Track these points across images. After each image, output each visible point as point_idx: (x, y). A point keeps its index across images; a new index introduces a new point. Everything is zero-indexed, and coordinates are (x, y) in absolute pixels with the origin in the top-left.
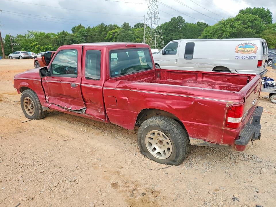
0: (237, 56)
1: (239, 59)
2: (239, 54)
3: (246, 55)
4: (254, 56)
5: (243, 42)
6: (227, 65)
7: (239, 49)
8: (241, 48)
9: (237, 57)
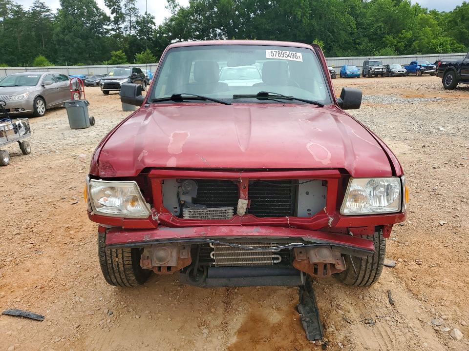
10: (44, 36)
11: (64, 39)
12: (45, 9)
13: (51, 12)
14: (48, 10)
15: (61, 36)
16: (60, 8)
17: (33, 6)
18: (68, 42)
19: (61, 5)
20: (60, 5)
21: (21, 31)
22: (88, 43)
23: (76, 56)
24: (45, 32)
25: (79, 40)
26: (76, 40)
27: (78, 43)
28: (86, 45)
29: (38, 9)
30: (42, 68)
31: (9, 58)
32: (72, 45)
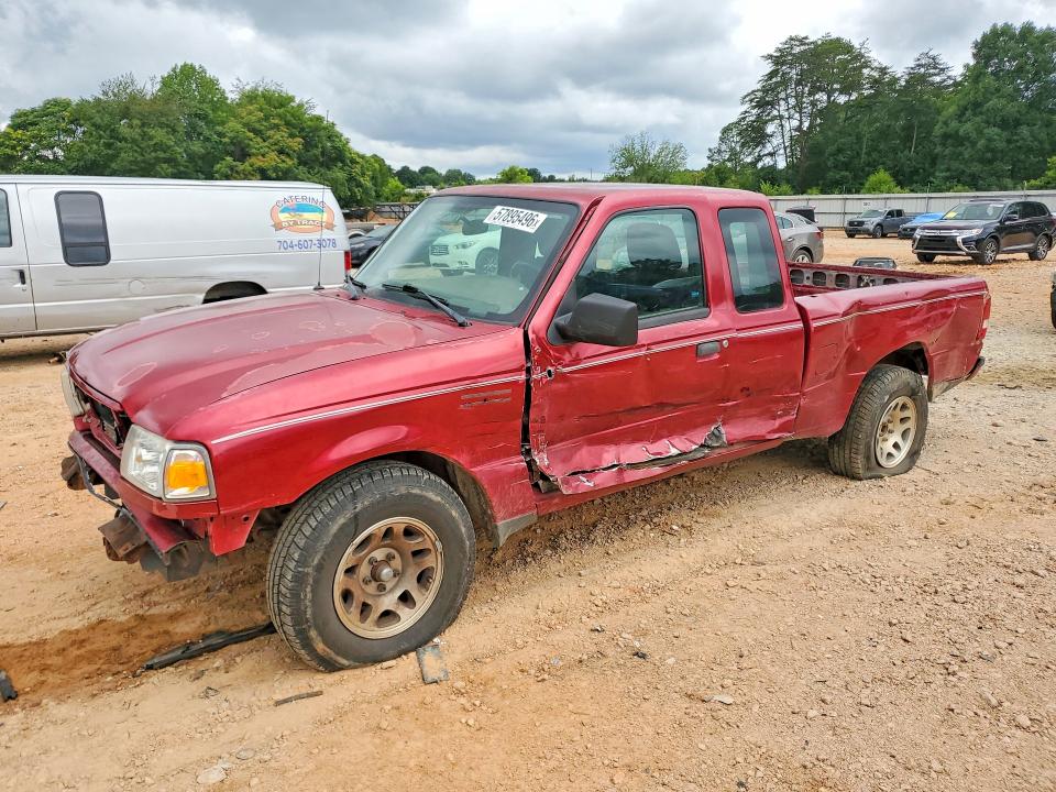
0: (282, 239)
1: (290, 252)
2: (284, 235)
3: (307, 237)
4: (332, 237)
5: (286, 194)
6: (256, 274)
7: (283, 217)
8: (286, 215)
9: (283, 244)
10: (918, 128)
11: (957, 132)
12: (936, 68)
13: (950, 74)
14: (943, 70)
15: (954, 124)
16: (972, 62)
17: (912, 64)
18: (967, 138)
19: (975, 55)
20: (971, 55)
21: (876, 120)
22: (1015, 138)
23: (976, 168)
24: (923, 119)
25: (993, 131)
26: (986, 131)
27: (990, 140)
28: (1009, 141)
29: (922, 70)
30: (876, 196)
31: (838, 176)
32: (974, 144)
